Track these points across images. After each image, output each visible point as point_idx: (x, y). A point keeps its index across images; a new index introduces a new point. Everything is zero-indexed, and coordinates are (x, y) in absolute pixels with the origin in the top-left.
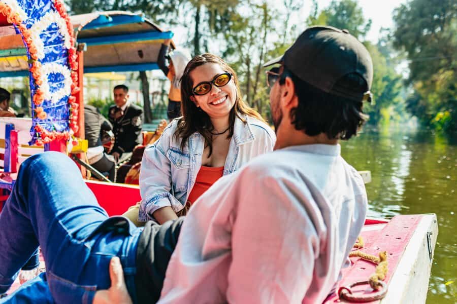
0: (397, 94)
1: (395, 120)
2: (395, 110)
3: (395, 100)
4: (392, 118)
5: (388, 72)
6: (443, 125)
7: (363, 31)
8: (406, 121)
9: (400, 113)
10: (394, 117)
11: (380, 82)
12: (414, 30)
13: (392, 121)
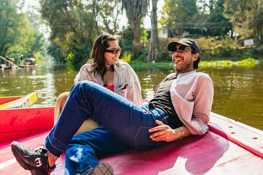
0: (42, 44)
1: (42, 59)
2: (41, 54)
3: (41, 48)
4: (40, 58)
5: (35, 32)
6: (71, 61)
7: (20, 7)
8: (47, 60)
9: (44, 55)
10: (41, 58)
11: (32, 38)
12: (52, 9)
13: (40, 60)
